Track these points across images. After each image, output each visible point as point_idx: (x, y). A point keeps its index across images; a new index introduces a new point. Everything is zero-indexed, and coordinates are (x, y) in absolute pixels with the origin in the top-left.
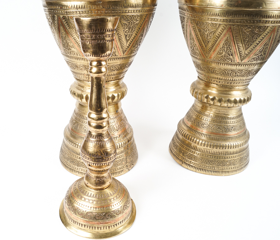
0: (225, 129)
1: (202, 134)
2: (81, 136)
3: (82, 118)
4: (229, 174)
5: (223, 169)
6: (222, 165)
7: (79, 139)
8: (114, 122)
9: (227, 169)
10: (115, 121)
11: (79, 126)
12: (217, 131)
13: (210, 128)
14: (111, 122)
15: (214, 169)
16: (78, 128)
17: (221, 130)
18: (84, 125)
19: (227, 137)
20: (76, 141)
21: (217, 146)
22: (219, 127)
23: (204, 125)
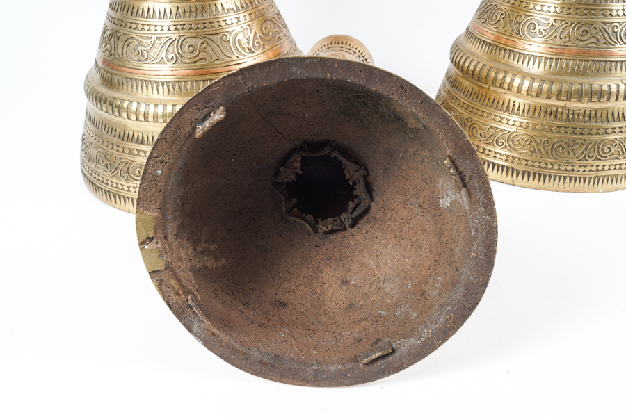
0: (606, 36)
1: (530, 59)
2: (130, 76)
3: (129, 13)
4: (618, 185)
5: (600, 168)
6: (596, 155)
7: (125, 86)
8: (239, 21)
9: (612, 167)
10: (242, 19)
11: (121, 45)
12: (581, 43)
13: (558, 34)
14: (229, 22)
15: (573, 170)
16: (120, 50)
17: (594, 40)
18: (134, 35)
19: (611, 61)
20: (117, 95)
21: (580, 96)
22: (585, 28)
23: (538, 28)
